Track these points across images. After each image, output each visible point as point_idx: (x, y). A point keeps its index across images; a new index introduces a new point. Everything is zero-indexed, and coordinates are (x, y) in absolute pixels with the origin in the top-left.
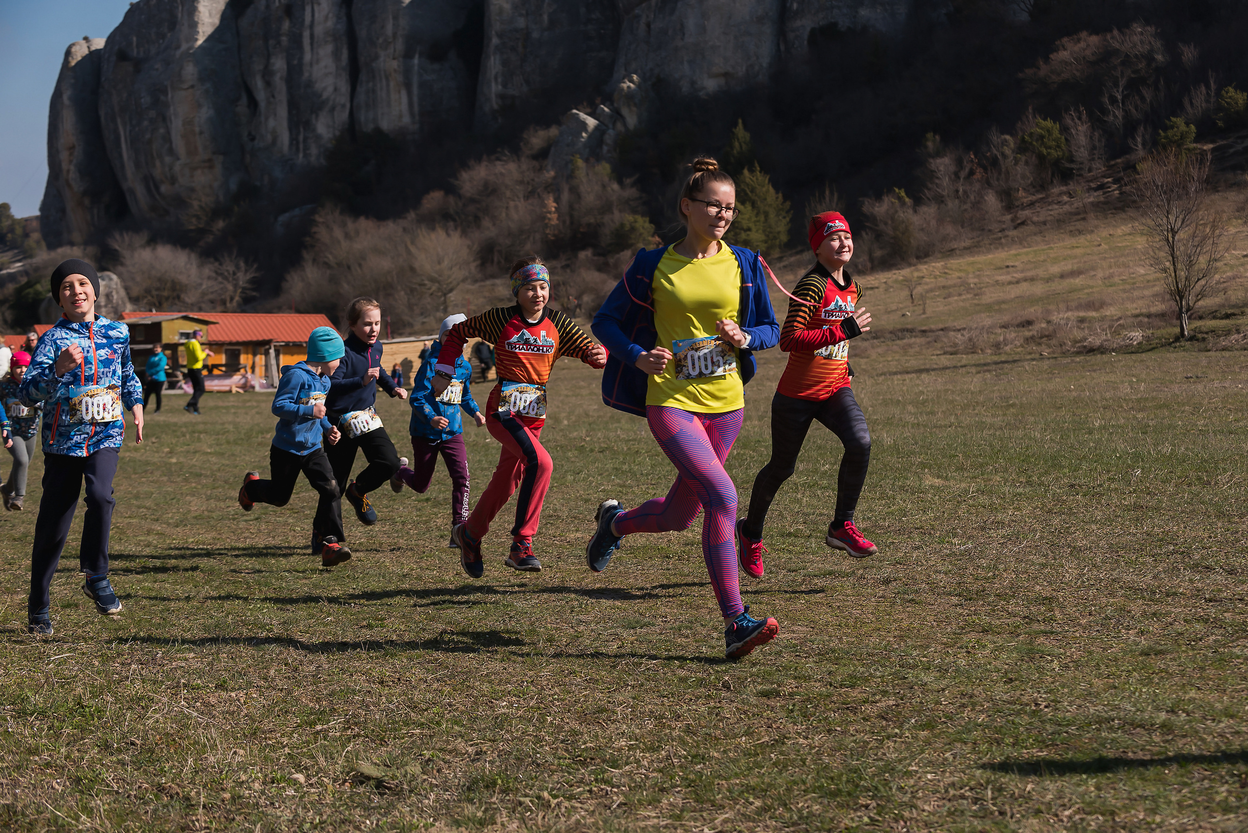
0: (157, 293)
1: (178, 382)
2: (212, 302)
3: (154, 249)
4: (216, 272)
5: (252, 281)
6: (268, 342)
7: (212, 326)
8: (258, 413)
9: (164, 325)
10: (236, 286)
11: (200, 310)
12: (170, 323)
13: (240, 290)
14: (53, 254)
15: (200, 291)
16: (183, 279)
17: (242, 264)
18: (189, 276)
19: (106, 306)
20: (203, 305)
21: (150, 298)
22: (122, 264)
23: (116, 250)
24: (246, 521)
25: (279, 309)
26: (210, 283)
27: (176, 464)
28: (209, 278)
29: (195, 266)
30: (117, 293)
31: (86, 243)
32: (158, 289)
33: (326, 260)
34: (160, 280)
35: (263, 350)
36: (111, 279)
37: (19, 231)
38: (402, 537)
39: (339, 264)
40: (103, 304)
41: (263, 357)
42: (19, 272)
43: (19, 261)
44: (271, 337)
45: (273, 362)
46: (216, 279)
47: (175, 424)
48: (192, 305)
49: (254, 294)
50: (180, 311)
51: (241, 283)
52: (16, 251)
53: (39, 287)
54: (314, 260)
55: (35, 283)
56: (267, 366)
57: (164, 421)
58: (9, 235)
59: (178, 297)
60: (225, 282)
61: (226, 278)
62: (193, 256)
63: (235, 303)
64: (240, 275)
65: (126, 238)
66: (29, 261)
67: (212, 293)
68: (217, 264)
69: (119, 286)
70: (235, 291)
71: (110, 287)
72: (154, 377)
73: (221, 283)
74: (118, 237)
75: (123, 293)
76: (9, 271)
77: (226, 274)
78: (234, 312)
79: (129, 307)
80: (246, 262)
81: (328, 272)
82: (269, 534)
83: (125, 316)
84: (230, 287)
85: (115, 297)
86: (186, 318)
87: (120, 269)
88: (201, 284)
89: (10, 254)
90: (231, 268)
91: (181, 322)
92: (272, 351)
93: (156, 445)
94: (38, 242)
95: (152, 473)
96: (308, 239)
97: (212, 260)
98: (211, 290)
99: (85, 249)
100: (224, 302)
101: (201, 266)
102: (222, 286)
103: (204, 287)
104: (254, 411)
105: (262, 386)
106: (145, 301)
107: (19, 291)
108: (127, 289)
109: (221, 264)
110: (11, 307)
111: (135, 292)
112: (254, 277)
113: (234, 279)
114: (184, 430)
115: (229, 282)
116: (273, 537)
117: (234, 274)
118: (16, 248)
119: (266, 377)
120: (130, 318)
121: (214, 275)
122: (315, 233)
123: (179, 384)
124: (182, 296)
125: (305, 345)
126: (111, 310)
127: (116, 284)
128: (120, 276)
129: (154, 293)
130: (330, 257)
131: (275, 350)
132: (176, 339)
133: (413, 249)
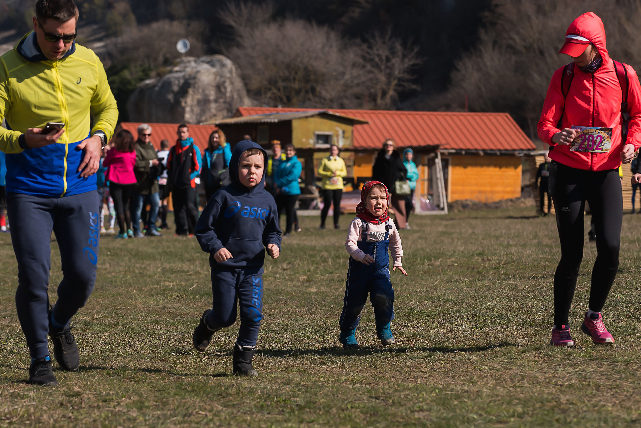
0: (284, 84)
1: (313, 199)
2: (358, 97)
3: (281, 26)
4: (364, 57)
5: (412, 70)
6: (433, 149)
7: (359, 127)
8: (420, 238)
9: (295, 124)
10: (389, 76)
11: (342, 106)
12: (304, 122)
13: (395, 82)
14: (146, 31)
15: (342, 82)
16: (319, 66)
17: (399, 47)
18: (328, 62)
19: (216, 101)
20: (346, 102)
21: (275, 90)
22: (239, 46)
23: (230, 27)
24: (414, 358)
25: (448, 108)
26: (355, 72)
27: (316, 294)
28: (354, 65)
29: (335, 49)
30: (232, 83)
31: (190, 17)
32: (286, 79)
33: (511, 42)
34: (288, 67)
35: (426, 159)
36: (223, 65)
38: (626, 379)
39: (528, 48)
40: (212, 98)
41: (426, 169)
44: (436, 142)
45: (440, 175)
46: (364, 67)
47: (313, 248)
48: (331, 100)
49: (414, 87)
50: (315, 107)
51: (397, 72)
52: (95, 27)
53: (126, 74)
54: (495, 43)
56: (431, 181)
57: (298, 245)
59: (313, 90)
60: (376, 71)
61: (377, 66)
62: (333, 35)
63: (388, 99)
64: (396, 61)
65: (245, 11)
66: (114, 40)
67: (358, 85)
68: (364, 46)
69: (234, 75)
70: (389, 83)
71: (221, 76)
72: (285, 189)
73: (370, 72)
74: (232, 8)
75: (239, 84)
77: (377, 59)
78: (388, 109)
79: (247, 102)
80: (404, 45)
81: (514, 58)
82: (446, 374)
83: (243, 112)
84: (382, 78)
85: (229, 89)
86: (324, 115)
87: (235, 50)
88: (343, 74)
90: (384, 52)
91: (318, 120)
92: (438, 161)
93: (289, 272)
94: (124, 16)
95: (285, 303)
96: (487, 14)
97: (358, 41)
98: (356, 81)
99: (189, 25)
100: (373, 98)
101: (343, 49)
102: (371, 76)
103: (347, 77)
104: (416, 236)
105: (425, 207)
106: (269, 95)
108: (244, 78)
109: (370, 47)
111: (255, 84)
112: (414, 65)
113: (387, 67)
114: (325, 254)
115: (381, 71)
116: (453, 377)
117: (388, 60)
118: (95, 22)
119: (430, 194)
120: (250, 114)
121: (361, 61)
122: (497, 6)
123: (314, 203)
124: (318, 89)
125: (482, 153)
126: (223, 105)
127: (231, 72)
128: (235, 60)
129: (281, 84)
130: (517, 38)
131: (442, 160)
132: (311, 143)
133: (629, 29)
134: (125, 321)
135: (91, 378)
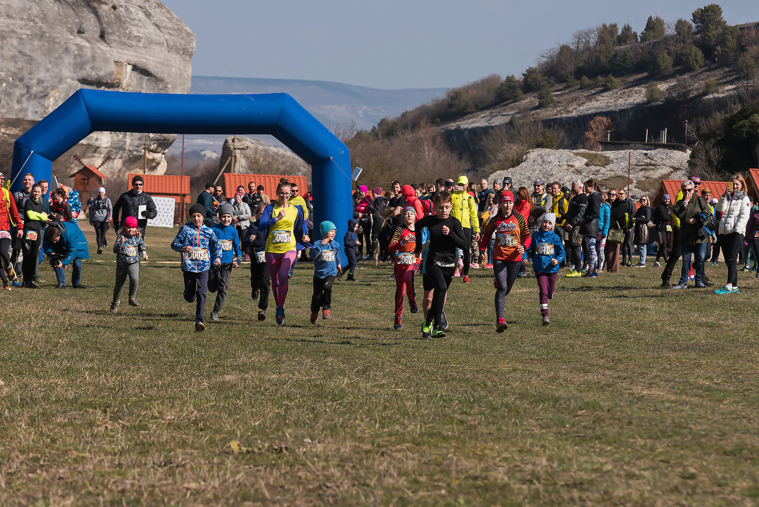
37: (732, 43)
42: (731, 97)
43: (731, 82)
52: (727, 69)
55: (752, 114)
58: (719, 48)
66: (744, 83)
76: (716, 95)
89: (719, 73)
107: (729, 123)
110: (718, 144)
118: (727, 65)
134: (746, 388)
135: (706, 458)
